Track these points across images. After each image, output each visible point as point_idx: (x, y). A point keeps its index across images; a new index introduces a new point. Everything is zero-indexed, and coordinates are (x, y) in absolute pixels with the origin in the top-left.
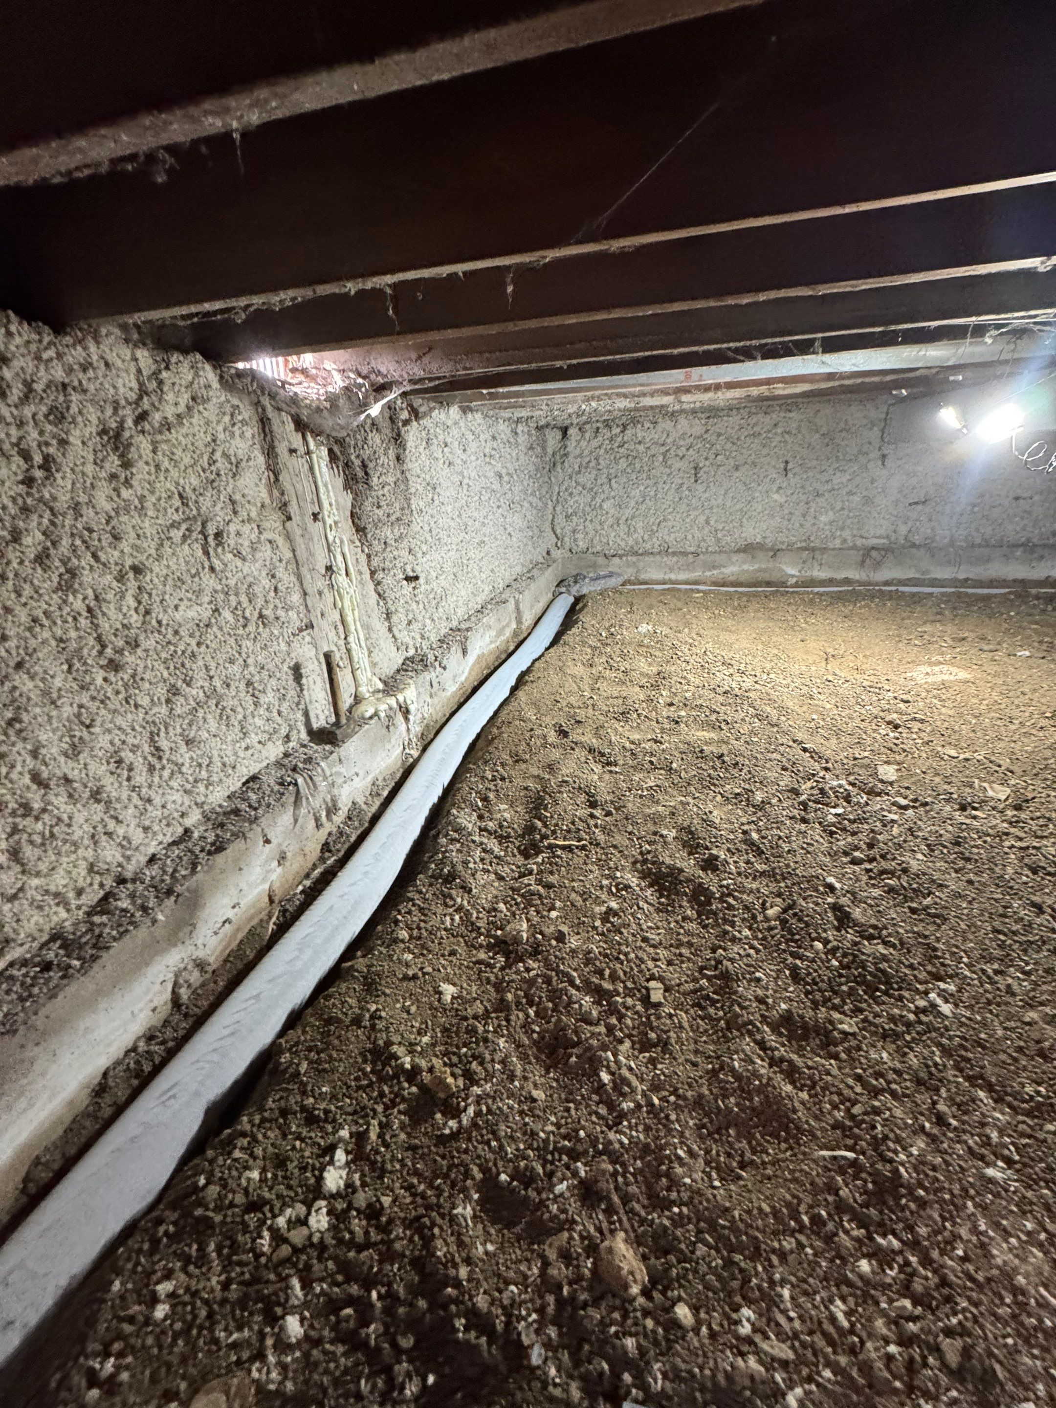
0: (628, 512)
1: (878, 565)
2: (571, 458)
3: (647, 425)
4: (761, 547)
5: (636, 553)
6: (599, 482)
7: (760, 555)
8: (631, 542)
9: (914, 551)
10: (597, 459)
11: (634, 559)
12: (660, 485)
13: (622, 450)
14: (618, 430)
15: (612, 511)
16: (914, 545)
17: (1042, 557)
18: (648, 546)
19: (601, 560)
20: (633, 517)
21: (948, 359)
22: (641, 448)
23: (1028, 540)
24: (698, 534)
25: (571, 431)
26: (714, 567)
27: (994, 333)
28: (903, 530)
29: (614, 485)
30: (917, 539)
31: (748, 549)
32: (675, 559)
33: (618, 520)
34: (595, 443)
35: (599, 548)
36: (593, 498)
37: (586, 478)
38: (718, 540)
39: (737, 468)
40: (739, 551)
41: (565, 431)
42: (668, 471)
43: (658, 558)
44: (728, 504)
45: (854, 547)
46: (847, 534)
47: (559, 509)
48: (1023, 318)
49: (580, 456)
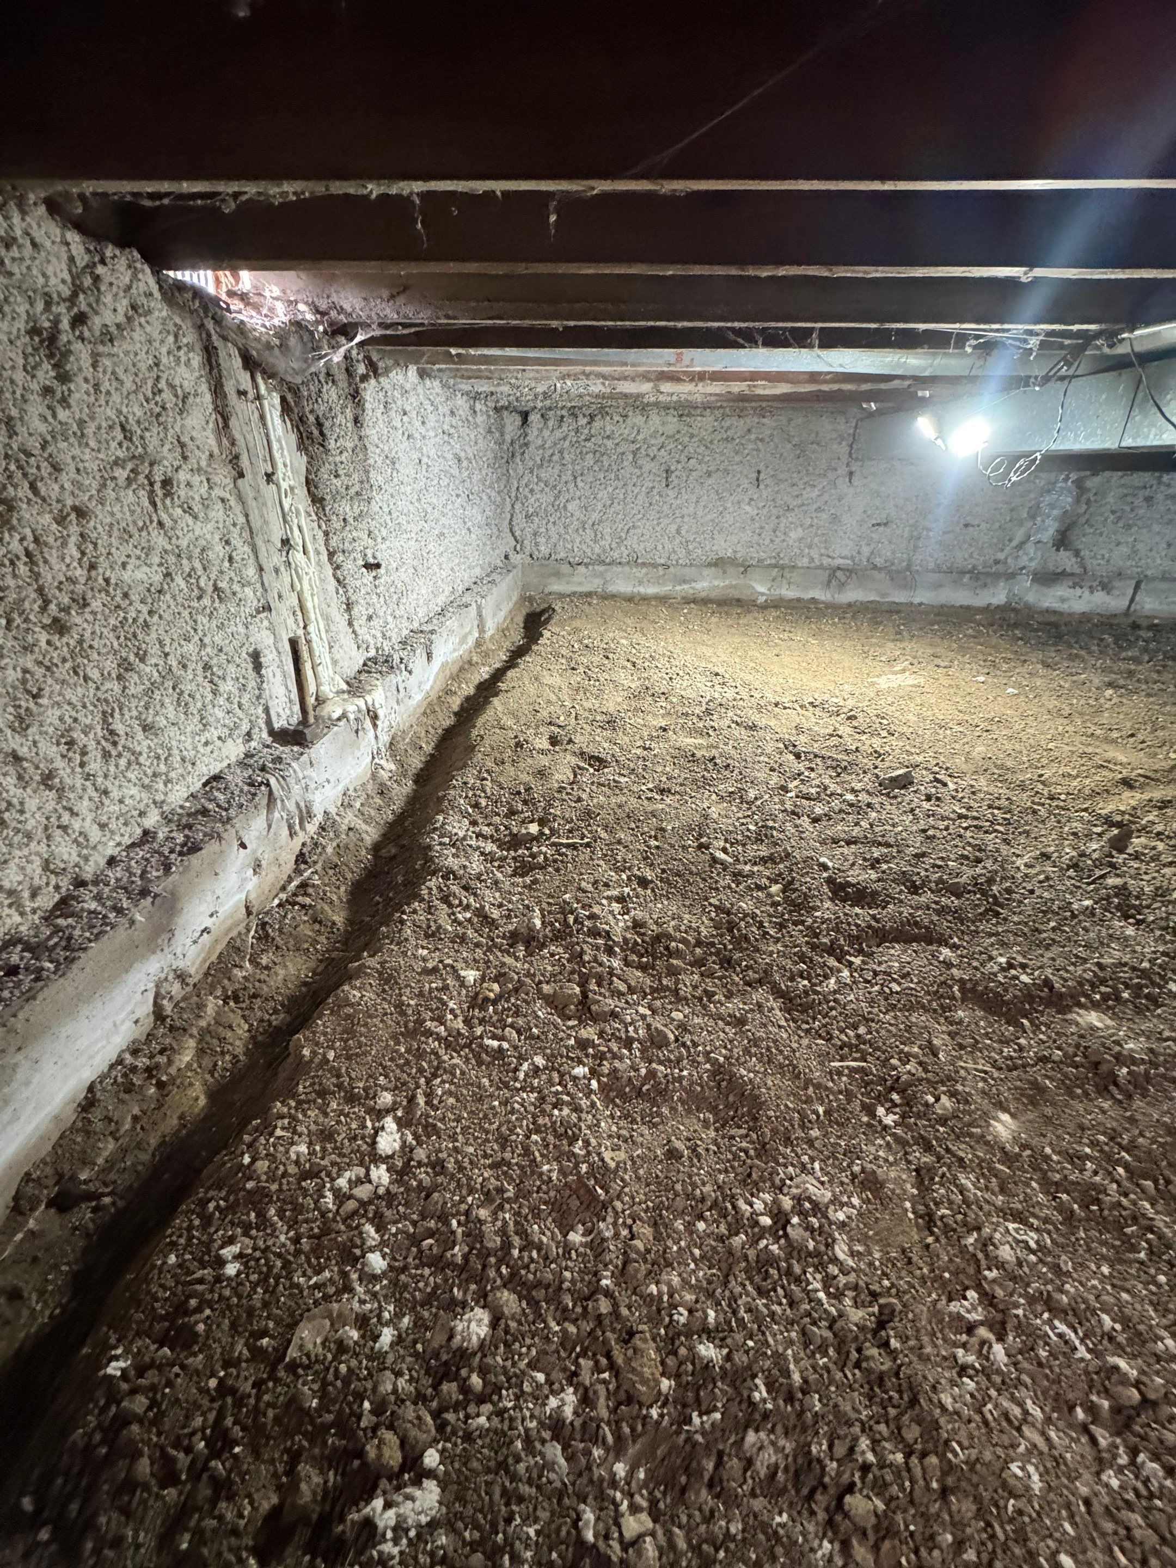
0: (595, 516)
1: (842, 585)
2: (532, 447)
3: (616, 418)
4: (732, 562)
5: (602, 562)
6: (564, 478)
7: (731, 570)
8: (597, 550)
9: (875, 573)
10: (561, 452)
11: (601, 568)
12: (630, 487)
13: (588, 444)
14: (585, 421)
15: (577, 514)
16: (875, 567)
17: (985, 585)
18: (616, 555)
19: (565, 568)
20: (601, 521)
21: (925, 369)
22: (609, 443)
23: (974, 567)
24: (668, 546)
25: (534, 418)
26: (685, 582)
27: (974, 342)
28: (866, 550)
29: (580, 484)
30: (879, 561)
31: (719, 563)
32: (644, 570)
33: (584, 523)
34: (558, 434)
35: (562, 555)
36: (557, 497)
37: (548, 473)
38: (689, 553)
39: (709, 474)
40: (710, 565)
41: (525, 416)
42: (638, 472)
43: (627, 569)
44: (700, 513)
45: (821, 567)
46: (815, 553)
47: (518, 506)
48: (997, 331)
49: (542, 447)
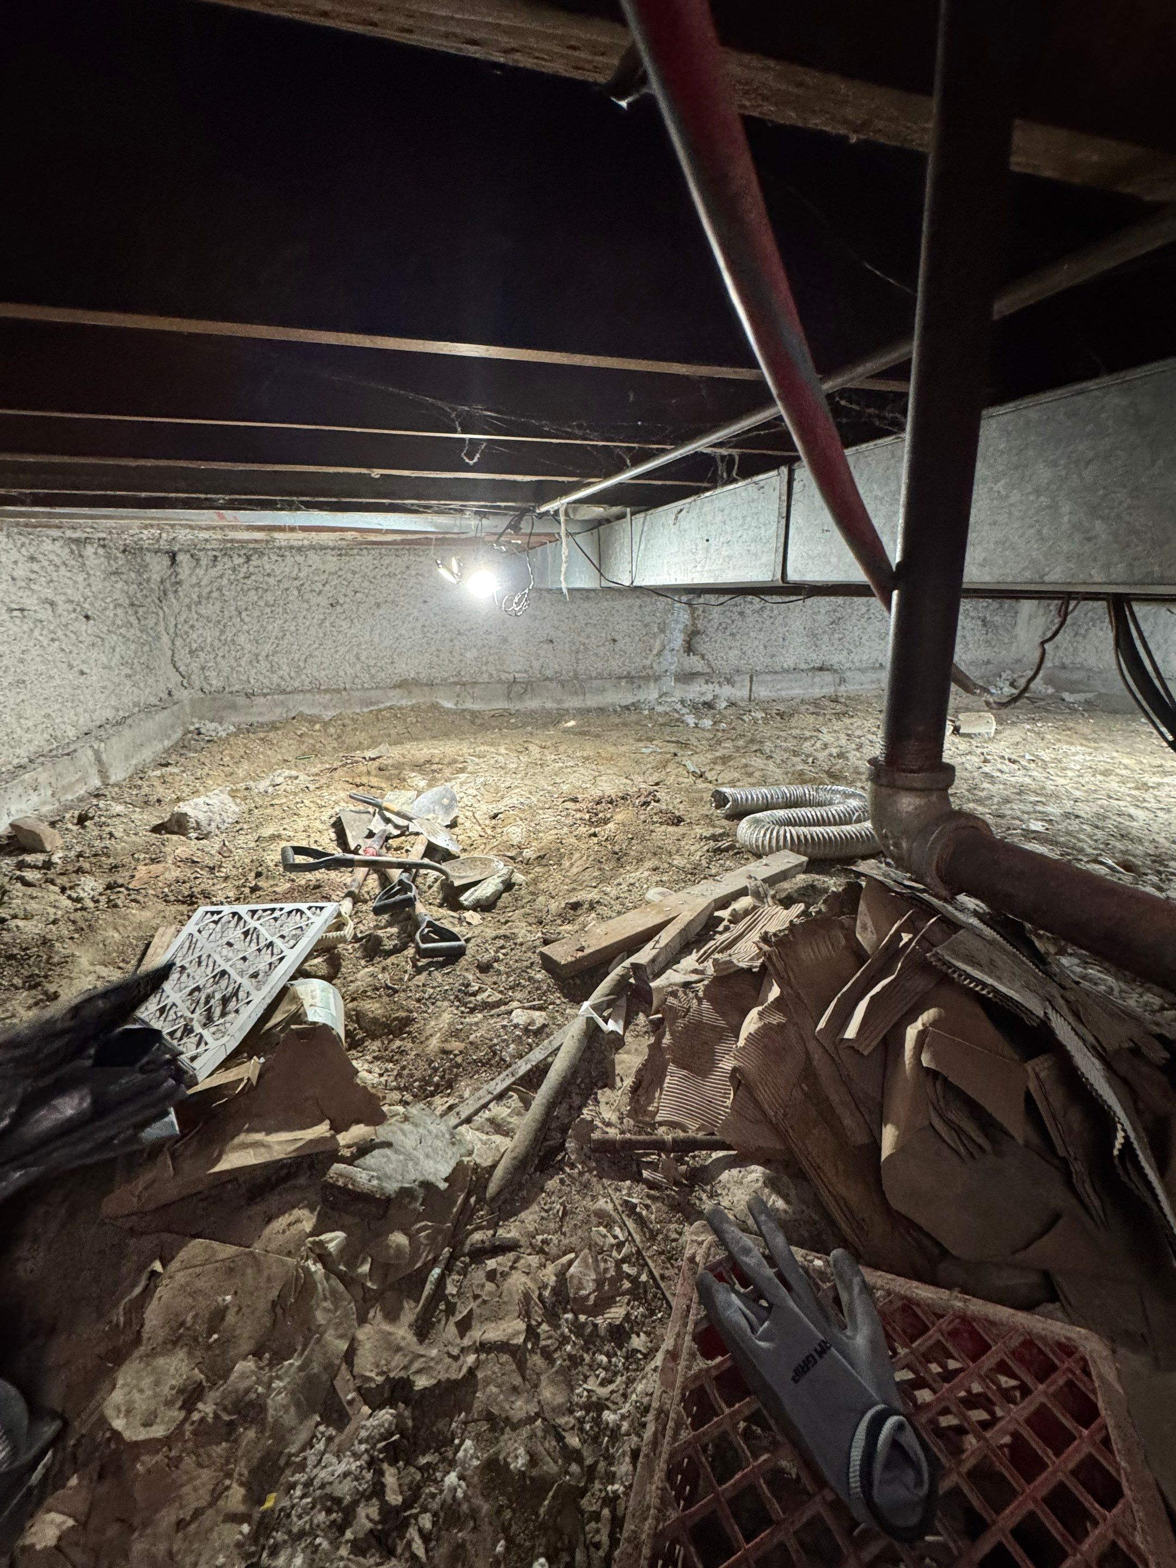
0: (268, 648)
4: (416, 683)
5: (283, 692)
7: (416, 690)
8: (275, 679)
9: (548, 683)
11: (282, 697)
14: (241, 560)
16: (547, 679)
18: (296, 684)
19: (241, 700)
20: (275, 653)
22: (271, 581)
24: (350, 671)
25: (180, 557)
26: (372, 704)
28: (537, 665)
29: (247, 619)
30: (549, 673)
31: (403, 685)
32: (328, 696)
33: (257, 655)
34: (213, 572)
35: (237, 687)
36: (222, 632)
37: (208, 609)
38: (372, 677)
39: (378, 605)
40: (395, 687)
41: (173, 557)
42: (306, 606)
43: (309, 696)
44: (376, 640)
45: (500, 681)
46: (492, 669)
47: (179, 642)
